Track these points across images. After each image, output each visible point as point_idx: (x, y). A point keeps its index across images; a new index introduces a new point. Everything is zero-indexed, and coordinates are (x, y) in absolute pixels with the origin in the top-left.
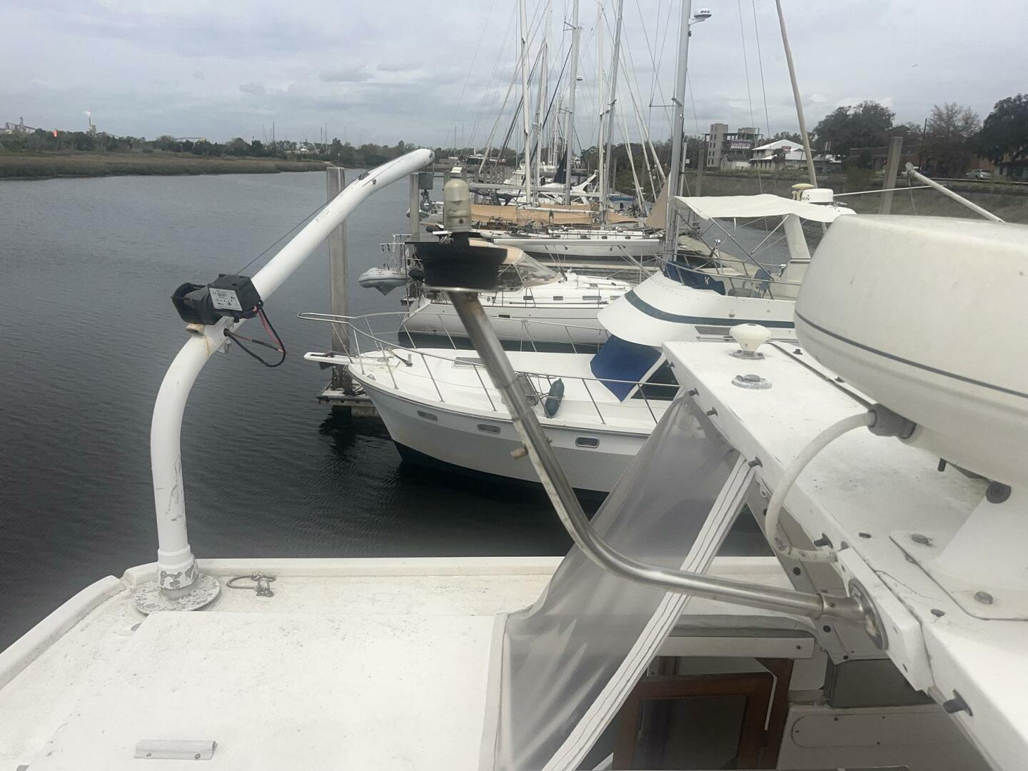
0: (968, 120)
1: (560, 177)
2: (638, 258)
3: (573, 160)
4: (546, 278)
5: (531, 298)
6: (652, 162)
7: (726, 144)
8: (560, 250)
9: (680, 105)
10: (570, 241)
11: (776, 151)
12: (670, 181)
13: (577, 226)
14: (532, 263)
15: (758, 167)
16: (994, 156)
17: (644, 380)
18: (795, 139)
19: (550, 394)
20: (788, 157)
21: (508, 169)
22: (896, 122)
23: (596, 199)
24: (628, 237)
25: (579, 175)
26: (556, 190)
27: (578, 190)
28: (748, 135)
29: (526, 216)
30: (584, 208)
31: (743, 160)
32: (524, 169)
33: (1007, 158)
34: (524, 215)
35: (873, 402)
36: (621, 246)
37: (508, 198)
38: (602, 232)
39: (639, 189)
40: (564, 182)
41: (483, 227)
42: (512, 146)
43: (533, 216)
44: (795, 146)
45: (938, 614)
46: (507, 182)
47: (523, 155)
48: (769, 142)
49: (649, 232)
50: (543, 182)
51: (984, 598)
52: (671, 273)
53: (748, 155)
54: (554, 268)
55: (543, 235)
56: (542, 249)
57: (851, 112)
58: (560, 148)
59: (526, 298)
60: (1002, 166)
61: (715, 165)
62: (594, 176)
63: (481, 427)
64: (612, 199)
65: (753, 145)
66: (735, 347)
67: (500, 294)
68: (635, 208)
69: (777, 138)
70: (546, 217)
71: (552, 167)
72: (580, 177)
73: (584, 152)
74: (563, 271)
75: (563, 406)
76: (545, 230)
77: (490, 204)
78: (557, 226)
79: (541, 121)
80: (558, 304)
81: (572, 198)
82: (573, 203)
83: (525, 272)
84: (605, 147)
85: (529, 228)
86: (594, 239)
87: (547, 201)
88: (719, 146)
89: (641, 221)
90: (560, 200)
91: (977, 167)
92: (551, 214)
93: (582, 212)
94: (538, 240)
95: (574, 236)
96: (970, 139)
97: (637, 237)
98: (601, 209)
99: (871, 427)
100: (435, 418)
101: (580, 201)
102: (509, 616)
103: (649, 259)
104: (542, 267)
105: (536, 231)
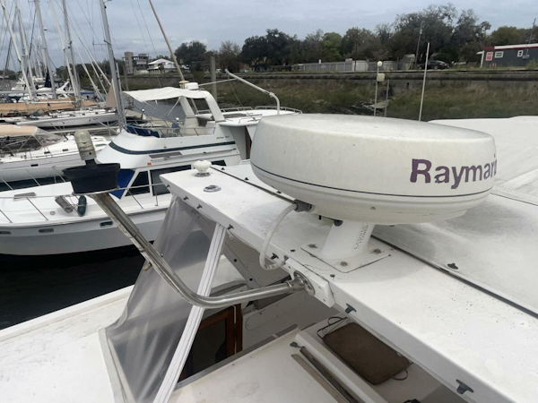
0: (236, 48)
1: (48, 84)
2: (105, 123)
3: (53, 74)
4: (56, 141)
5: (49, 152)
6: (99, 73)
7: (134, 62)
8: (60, 124)
9: (109, 44)
10: (64, 119)
11: (159, 65)
12: (113, 84)
13: (66, 110)
14: (45, 133)
15: (152, 73)
16: (248, 63)
17: (129, 186)
18: (166, 58)
19: (79, 203)
20: (165, 67)
21: (12, 82)
22: (208, 50)
23: (73, 95)
24: (97, 113)
25: (59, 82)
26: (48, 91)
27: (60, 90)
28: (144, 57)
29: (33, 107)
30: (67, 100)
31: (144, 69)
32: (23, 81)
33: (253, 64)
34: (31, 107)
35: (293, 199)
36: (95, 118)
37: (17, 98)
38: (82, 111)
39: (95, 87)
40: (51, 87)
41: (5, 117)
42: (11, 68)
43: (38, 107)
44: (167, 62)
45: (333, 276)
46: (13, 89)
47: (20, 72)
48: (154, 60)
49: (107, 109)
50: (37, 88)
51: (344, 264)
52: (131, 130)
53: (147, 67)
54: (59, 134)
55: (46, 117)
56: (49, 125)
57: (188, 45)
58: (42, 67)
59: (45, 153)
60: (252, 67)
61: (131, 72)
62: (68, 82)
63: (41, 231)
64: (82, 94)
65: (147, 62)
66: (196, 171)
67: (28, 153)
68: (95, 98)
69: (158, 58)
70: (46, 106)
71: (41, 79)
72: (60, 83)
73: (57, 69)
74: (65, 135)
75: (88, 208)
76: (47, 113)
77: (6, 102)
78: (54, 111)
79: (27, 53)
80: (66, 153)
81: (58, 95)
82: (59, 98)
83: (42, 139)
84: (71, 66)
85: (36, 114)
86: (78, 116)
87: (43, 98)
88: (131, 63)
89: (102, 104)
90: (51, 97)
91: (243, 68)
92: (49, 105)
93: (67, 102)
94: (44, 120)
95: (65, 115)
96: (238, 56)
97: (102, 112)
98: (77, 99)
99: (296, 210)
100: (9, 233)
101: (63, 96)
102: (106, 329)
103: (112, 123)
104: (51, 134)
105: (42, 115)
